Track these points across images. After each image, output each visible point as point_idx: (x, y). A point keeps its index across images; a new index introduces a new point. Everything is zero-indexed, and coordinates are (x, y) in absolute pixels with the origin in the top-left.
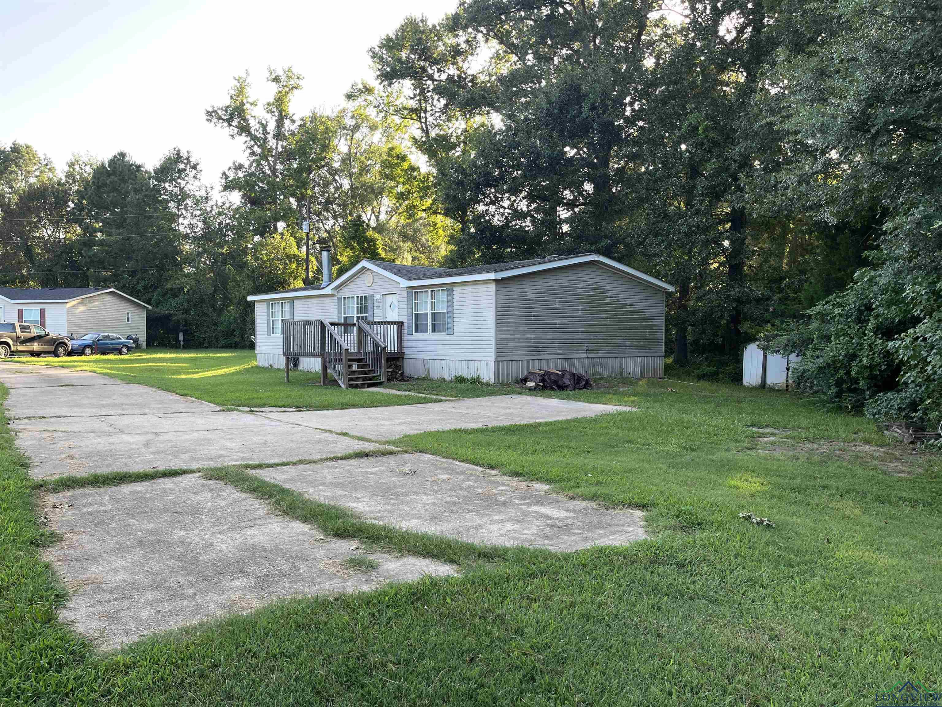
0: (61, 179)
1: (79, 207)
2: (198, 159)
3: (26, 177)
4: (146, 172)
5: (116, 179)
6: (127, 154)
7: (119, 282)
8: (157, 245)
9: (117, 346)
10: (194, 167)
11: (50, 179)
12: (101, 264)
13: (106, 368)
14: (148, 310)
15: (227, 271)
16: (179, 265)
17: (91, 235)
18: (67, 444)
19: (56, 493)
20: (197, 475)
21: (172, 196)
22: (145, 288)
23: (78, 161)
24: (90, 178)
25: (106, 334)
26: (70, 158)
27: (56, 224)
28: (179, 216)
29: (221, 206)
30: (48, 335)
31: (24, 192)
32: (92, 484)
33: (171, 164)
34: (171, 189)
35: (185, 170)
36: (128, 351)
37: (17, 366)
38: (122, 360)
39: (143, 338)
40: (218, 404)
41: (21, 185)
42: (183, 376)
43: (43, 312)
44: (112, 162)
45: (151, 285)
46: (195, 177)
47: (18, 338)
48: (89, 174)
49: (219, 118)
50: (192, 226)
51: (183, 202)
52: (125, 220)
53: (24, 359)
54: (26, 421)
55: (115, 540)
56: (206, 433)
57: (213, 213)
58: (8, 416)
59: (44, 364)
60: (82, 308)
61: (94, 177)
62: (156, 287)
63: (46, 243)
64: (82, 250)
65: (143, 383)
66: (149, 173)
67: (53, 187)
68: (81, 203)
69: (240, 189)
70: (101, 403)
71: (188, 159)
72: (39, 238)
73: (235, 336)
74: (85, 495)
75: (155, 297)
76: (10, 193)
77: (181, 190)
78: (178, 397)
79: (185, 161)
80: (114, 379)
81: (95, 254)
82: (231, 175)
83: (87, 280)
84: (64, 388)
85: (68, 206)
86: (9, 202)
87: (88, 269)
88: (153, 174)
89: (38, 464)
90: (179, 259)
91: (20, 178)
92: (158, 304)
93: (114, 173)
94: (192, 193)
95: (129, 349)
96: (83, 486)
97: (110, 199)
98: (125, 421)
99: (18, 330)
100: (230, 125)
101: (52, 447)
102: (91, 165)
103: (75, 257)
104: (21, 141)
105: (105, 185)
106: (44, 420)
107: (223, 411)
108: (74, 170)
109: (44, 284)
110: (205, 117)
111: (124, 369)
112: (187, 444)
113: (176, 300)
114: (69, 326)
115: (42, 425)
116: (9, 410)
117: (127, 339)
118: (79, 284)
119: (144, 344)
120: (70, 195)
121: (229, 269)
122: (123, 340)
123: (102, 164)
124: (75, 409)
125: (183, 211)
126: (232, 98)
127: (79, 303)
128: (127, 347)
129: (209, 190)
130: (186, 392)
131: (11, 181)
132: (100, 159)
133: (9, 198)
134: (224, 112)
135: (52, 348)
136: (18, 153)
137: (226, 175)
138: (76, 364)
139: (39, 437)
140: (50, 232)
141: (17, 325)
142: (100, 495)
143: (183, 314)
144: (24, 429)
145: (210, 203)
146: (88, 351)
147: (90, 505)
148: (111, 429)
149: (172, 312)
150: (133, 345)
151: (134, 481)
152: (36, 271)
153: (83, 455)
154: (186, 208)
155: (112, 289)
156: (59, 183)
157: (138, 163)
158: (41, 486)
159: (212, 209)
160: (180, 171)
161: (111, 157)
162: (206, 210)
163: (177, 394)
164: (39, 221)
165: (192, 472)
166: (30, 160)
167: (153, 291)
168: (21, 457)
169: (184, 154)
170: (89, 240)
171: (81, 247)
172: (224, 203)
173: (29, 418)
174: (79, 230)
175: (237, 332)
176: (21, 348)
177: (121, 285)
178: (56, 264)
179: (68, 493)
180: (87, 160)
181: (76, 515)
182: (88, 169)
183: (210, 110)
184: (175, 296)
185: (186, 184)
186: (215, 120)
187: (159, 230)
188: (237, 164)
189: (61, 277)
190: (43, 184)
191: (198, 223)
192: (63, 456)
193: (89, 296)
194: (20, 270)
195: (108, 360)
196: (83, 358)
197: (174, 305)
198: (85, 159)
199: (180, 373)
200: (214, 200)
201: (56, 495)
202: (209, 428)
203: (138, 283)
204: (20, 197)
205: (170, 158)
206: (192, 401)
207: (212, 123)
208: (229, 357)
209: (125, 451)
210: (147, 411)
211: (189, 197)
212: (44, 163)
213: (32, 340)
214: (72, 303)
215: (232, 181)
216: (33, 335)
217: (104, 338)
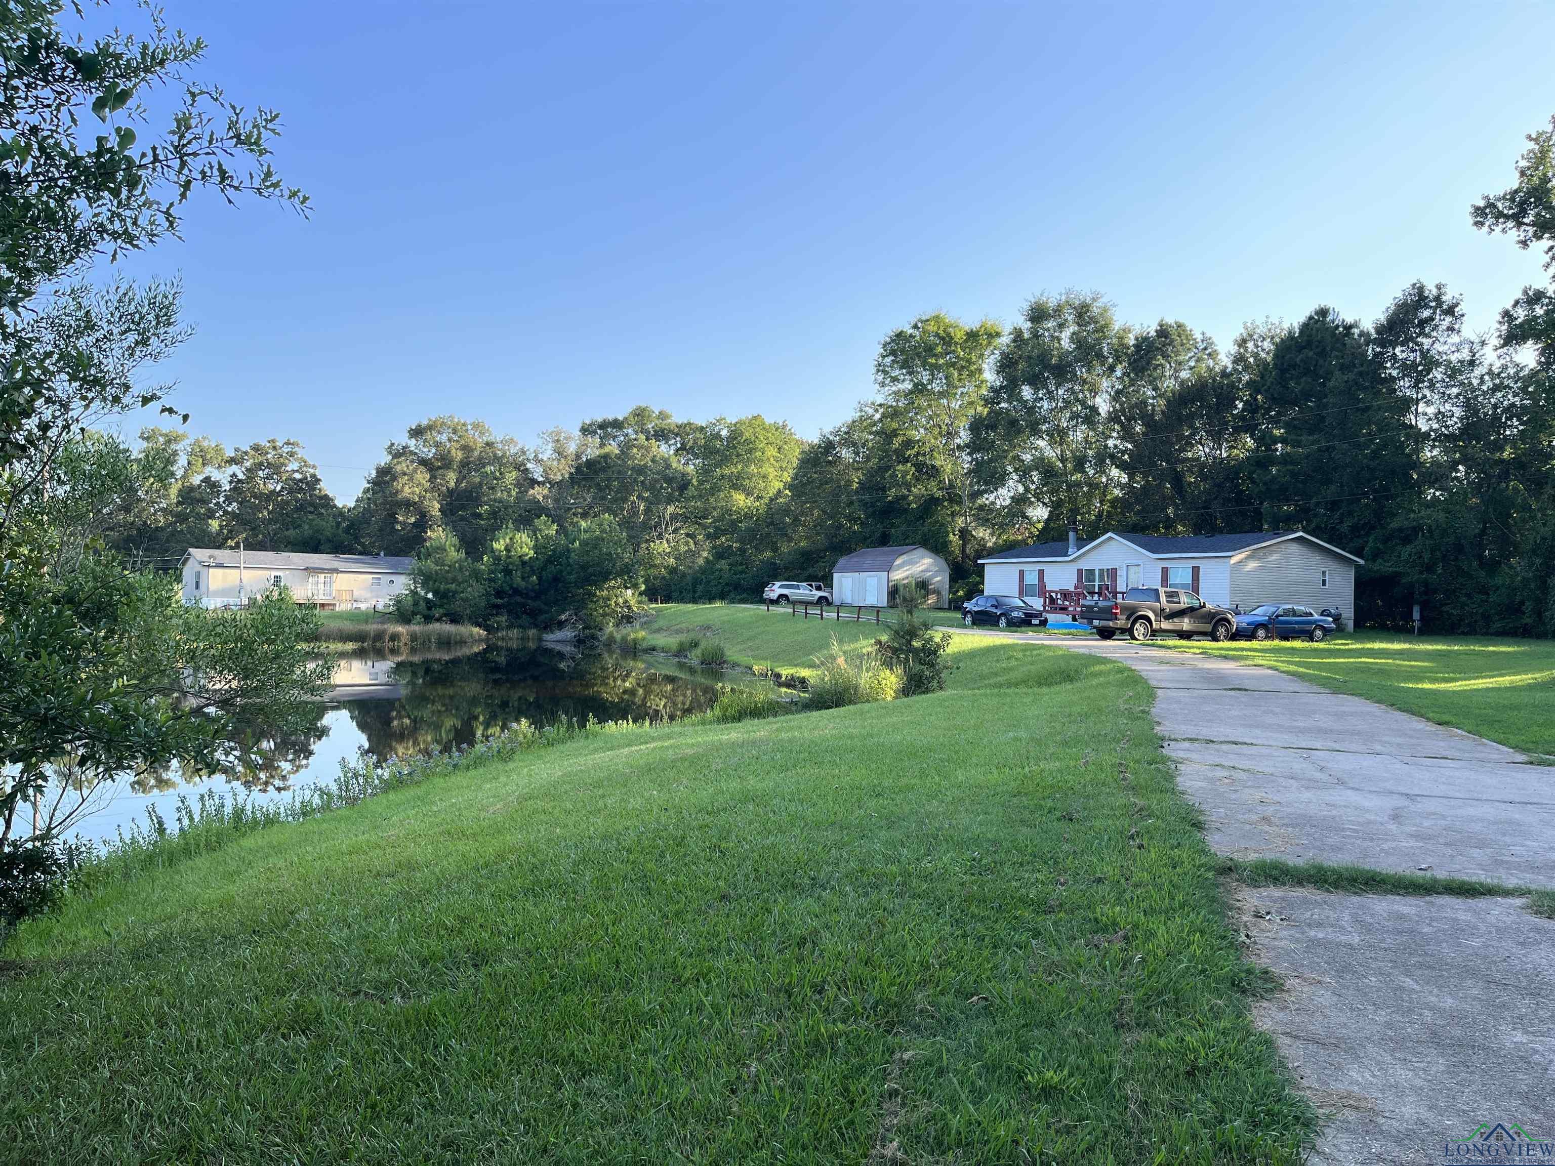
0: (1226, 367)
1: (1252, 407)
2: (1457, 296)
3: (1176, 371)
4: (1362, 334)
5: (1311, 354)
6: (1331, 311)
7: (1309, 521)
8: (1375, 454)
9: (1307, 627)
10: (1450, 311)
11: (1209, 369)
12: (1280, 493)
13: (1288, 662)
14: (1358, 567)
15: (1510, 492)
16: (1417, 489)
17: (1268, 449)
18: (1259, 795)
19: (1255, 886)
20: (1518, 902)
21: (1407, 368)
22: (1354, 529)
23: (1251, 336)
24: (1269, 359)
25: (1290, 606)
26: (1238, 331)
27: (1217, 437)
28: (1417, 401)
29: (1499, 374)
30: (1204, 606)
31: (1174, 394)
32: (1316, 883)
33: (1407, 312)
34: (1404, 355)
35: (1433, 320)
36: (1324, 635)
37: (1161, 653)
38: (1316, 650)
39: (1348, 614)
40: (1516, 747)
41: (1169, 384)
42: (1427, 686)
43: (1196, 571)
44: (1306, 327)
45: (1365, 524)
46: (1451, 329)
47: (1163, 610)
48: (1268, 353)
49: (1500, 215)
50: (1440, 416)
51: (1428, 374)
52: (1322, 419)
53: (1170, 643)
54: (1186, 744)
55: (1382, 1017)
56: (1510, 807)
57: (1485, 388)
58: (1160, 734)
59: (1198, 651)
60: (1252, 565)
61: (1276, 356)
62: (1373, 528)
63: (1203, 466)
64: (1254, 472)
65: (1360, 695)
66: (1368, 334)
67: (1214, 380)
68: (1256, 399)
69: (1537, 338)
70: (1296, 724)
71: (1438, 299)
72: (1193, 459)
73: (1524, 613)
74: (1305, 901)
75: (1370, 544)
76: (1154, 398)
77: (1425, 355)
78: (1431, 727)
79: (1433, 304)
80: (1307, 684)
81: (1274, 478)
82: (1521, 314)
83: (1260, 521)
84: (1233, 693)
85: (1236, 407)
86: (1153, 410)
87: (1261, 503)
88: (1374, 336)
89: (1219, 825)
90: (1415, 476)
91: (1168, 374)
92: (1375, 555)
93: (1309, 344)
94: (1445, 357)
95: (1327, 632)
96: (1300, 883)
97: (1300, 388)
98: (1343, 764)
99: (1163, 599)
100: (1519, 224)
101: (1234, 796)
102: (1272, 338)
103: (1243, 484)
104: (1170, 320)
105: (1294, 366)
106: (1211, 745)
107: (1531, 763)
108: (1246, 349)
109: (1197, 529)
110: (1471, 220)
111: (1319, 667)
112: (1477, 827)
113: (1408, 548)
114: (1233, 592)
115: (1210, 756)
116: (1159, 723)
117: (1322, 614)
118: (1247, 528)
119: (1351, 624)
120: (1238, 389)
121: (1515, 489)
122: (1316, 617)
123: (1290, 333)
124: (1258, 732)
125: (1427, 392)
126: (1522, 173)
127: (1249, 557)
128: (1323, 628)
129: (1477, 347)
130: (1446, 718)
131: (1155, 379)
132: (1286, 325)
133: (1153, 405)
134: (1508, 204)
135: (1208, 628)
136: (1166, 337)
137: (1510, 316)
138: (1245, 653)
139: (1210, 775)
140: (1207, 450)
141: (1162, 591)
142: (1333, 907)
143: (1421, 573)
144: (1187, 759)
145: (1478, 372)
146: (1261, 633)
147: (1319, 925)
148: (1323, 777)
149: (1400, 569)
150: (1333, 626)
151: (1391, 892)
152: (1188, 509)
153: (1286, 821)
154: (1432, 386)
155: (1300, 534)
156: (1224, 374)
157: (1349, 320)
158: (1230, 869)
159: (1482, 381)
160: (1423, 323)
161: (1302, 319)
162: (1470, 383)
163: (1428, 719)
164: (1193, 434)
165: (1507, 893)
166: (1182, 345)
167: (1368, 534)
168: (1191, 809)
169: (1431, 290)
170: (1264, 457)
171: (1253, 468)
172: (1505, 368)
173: (1191, 740)
174: (1250, 442)
175: (1528, 606)
176: (1165, 625)
177: (1313, 525)
178: (1216, 498)
179: (1277, 892)
180: (1265, 330)
181: (1298, 940)
182: (1267, 345)
183: (1482, 203)
184: (1407, 541)
185: (1434, 343)
186: (1490, 221)
187: (1380, 430)
188: (1531, 293)
189: (1222, 518)
190: (1200, 377)
191: (1454, 409)
192: (1255, 817)
193: (1264, 545)
194: (1164, 510)
195: (1293, 649)
196: (1254, 644)
197: (1404, 556)
198: (1262, 330)
199: (1421, 680)
200: (1486, 363)
201: (1255, 892)
202: (1511, 798)
203: (1341, 522)
204: (1168, 401)
205: (1405, 304)
206: (1463, 738)
207: (1485, 229)
208: (1515, 653)
209: (1359, 824)
210: (1378, 748)
211: (1438, 364)
212: (1201, 346)
213: (1181, 613)
214: (1238, 557)
215: (1521, 325)
216: (1182, 606)
217: (1287, 613)
